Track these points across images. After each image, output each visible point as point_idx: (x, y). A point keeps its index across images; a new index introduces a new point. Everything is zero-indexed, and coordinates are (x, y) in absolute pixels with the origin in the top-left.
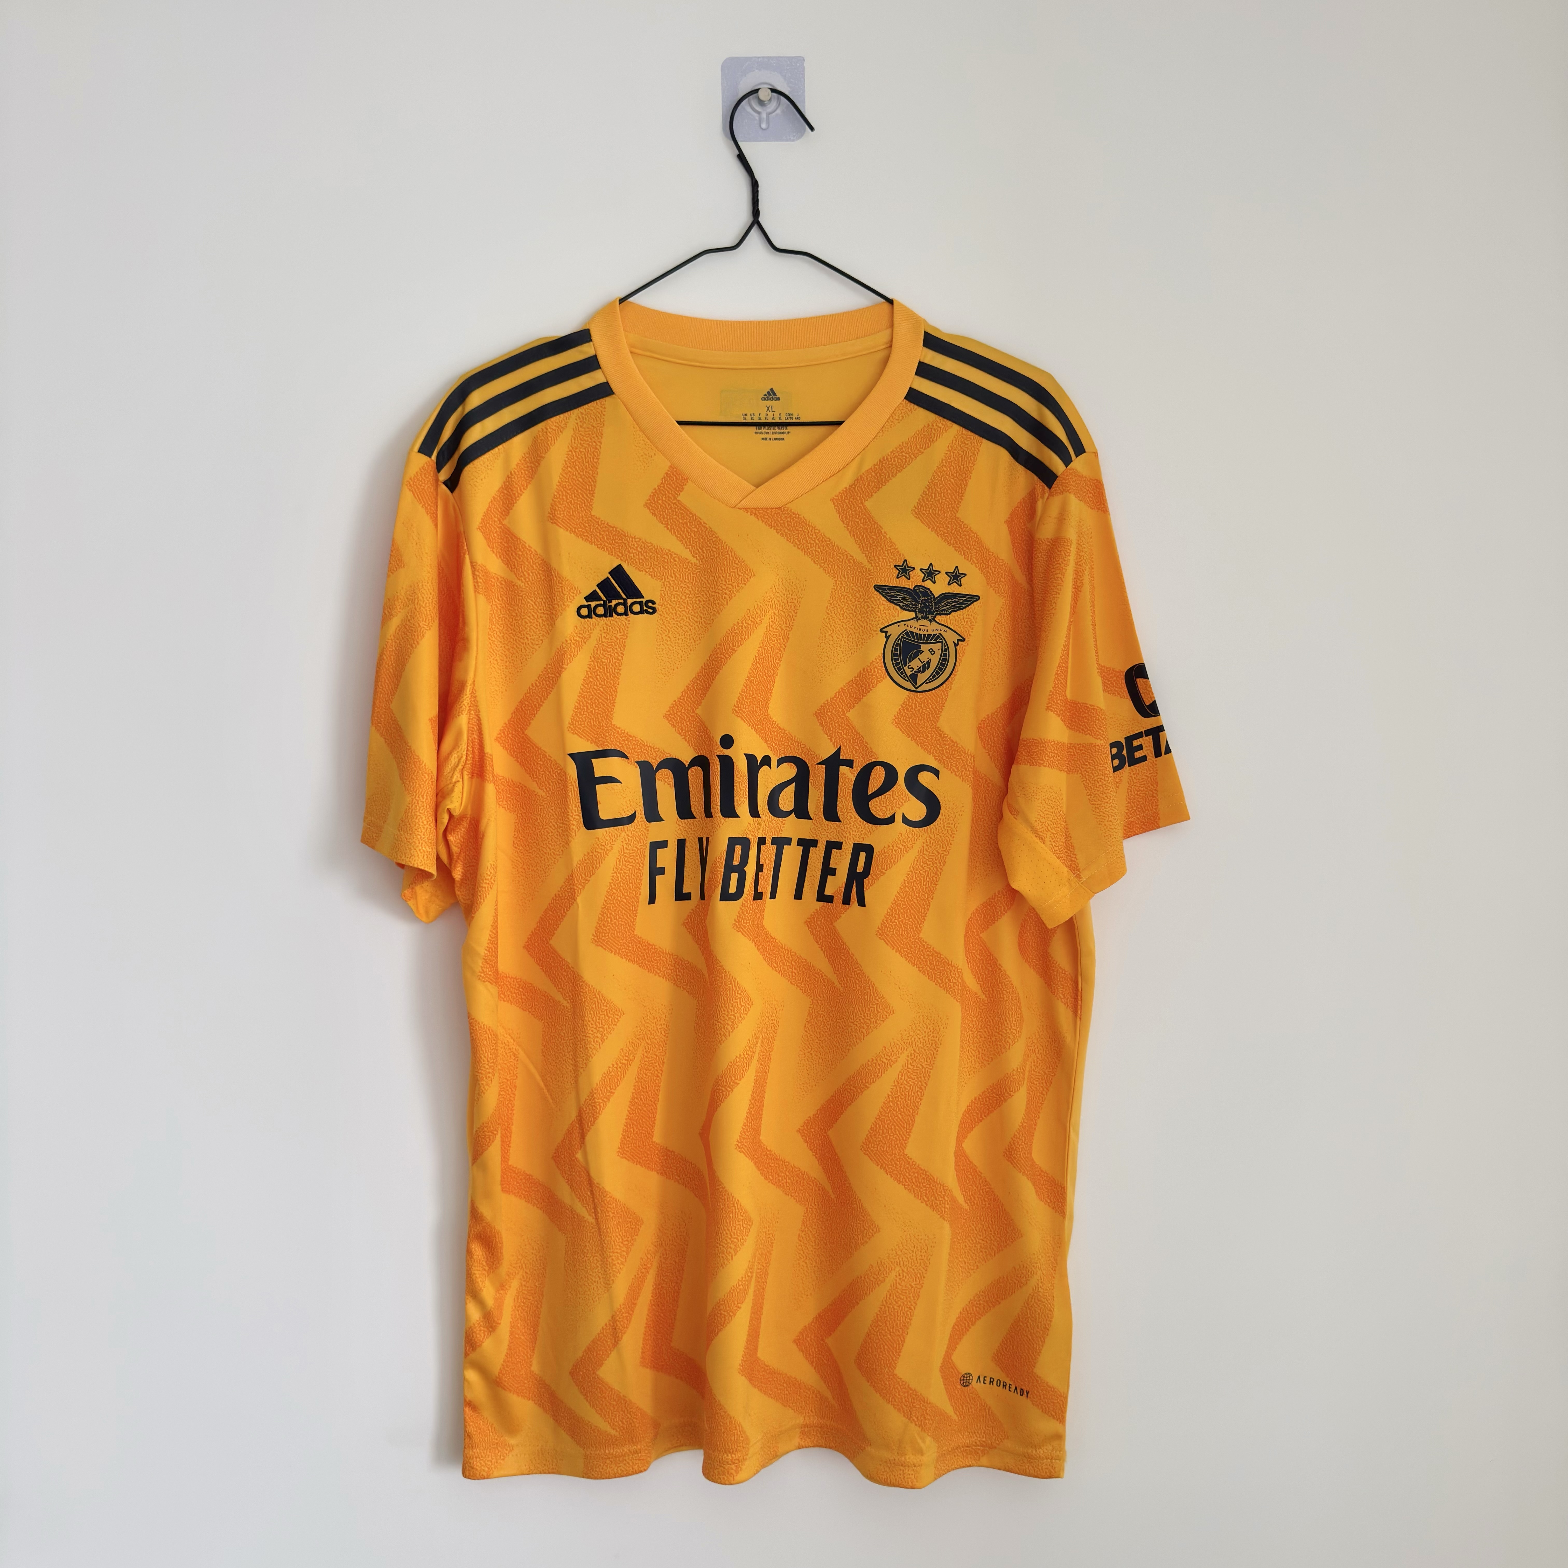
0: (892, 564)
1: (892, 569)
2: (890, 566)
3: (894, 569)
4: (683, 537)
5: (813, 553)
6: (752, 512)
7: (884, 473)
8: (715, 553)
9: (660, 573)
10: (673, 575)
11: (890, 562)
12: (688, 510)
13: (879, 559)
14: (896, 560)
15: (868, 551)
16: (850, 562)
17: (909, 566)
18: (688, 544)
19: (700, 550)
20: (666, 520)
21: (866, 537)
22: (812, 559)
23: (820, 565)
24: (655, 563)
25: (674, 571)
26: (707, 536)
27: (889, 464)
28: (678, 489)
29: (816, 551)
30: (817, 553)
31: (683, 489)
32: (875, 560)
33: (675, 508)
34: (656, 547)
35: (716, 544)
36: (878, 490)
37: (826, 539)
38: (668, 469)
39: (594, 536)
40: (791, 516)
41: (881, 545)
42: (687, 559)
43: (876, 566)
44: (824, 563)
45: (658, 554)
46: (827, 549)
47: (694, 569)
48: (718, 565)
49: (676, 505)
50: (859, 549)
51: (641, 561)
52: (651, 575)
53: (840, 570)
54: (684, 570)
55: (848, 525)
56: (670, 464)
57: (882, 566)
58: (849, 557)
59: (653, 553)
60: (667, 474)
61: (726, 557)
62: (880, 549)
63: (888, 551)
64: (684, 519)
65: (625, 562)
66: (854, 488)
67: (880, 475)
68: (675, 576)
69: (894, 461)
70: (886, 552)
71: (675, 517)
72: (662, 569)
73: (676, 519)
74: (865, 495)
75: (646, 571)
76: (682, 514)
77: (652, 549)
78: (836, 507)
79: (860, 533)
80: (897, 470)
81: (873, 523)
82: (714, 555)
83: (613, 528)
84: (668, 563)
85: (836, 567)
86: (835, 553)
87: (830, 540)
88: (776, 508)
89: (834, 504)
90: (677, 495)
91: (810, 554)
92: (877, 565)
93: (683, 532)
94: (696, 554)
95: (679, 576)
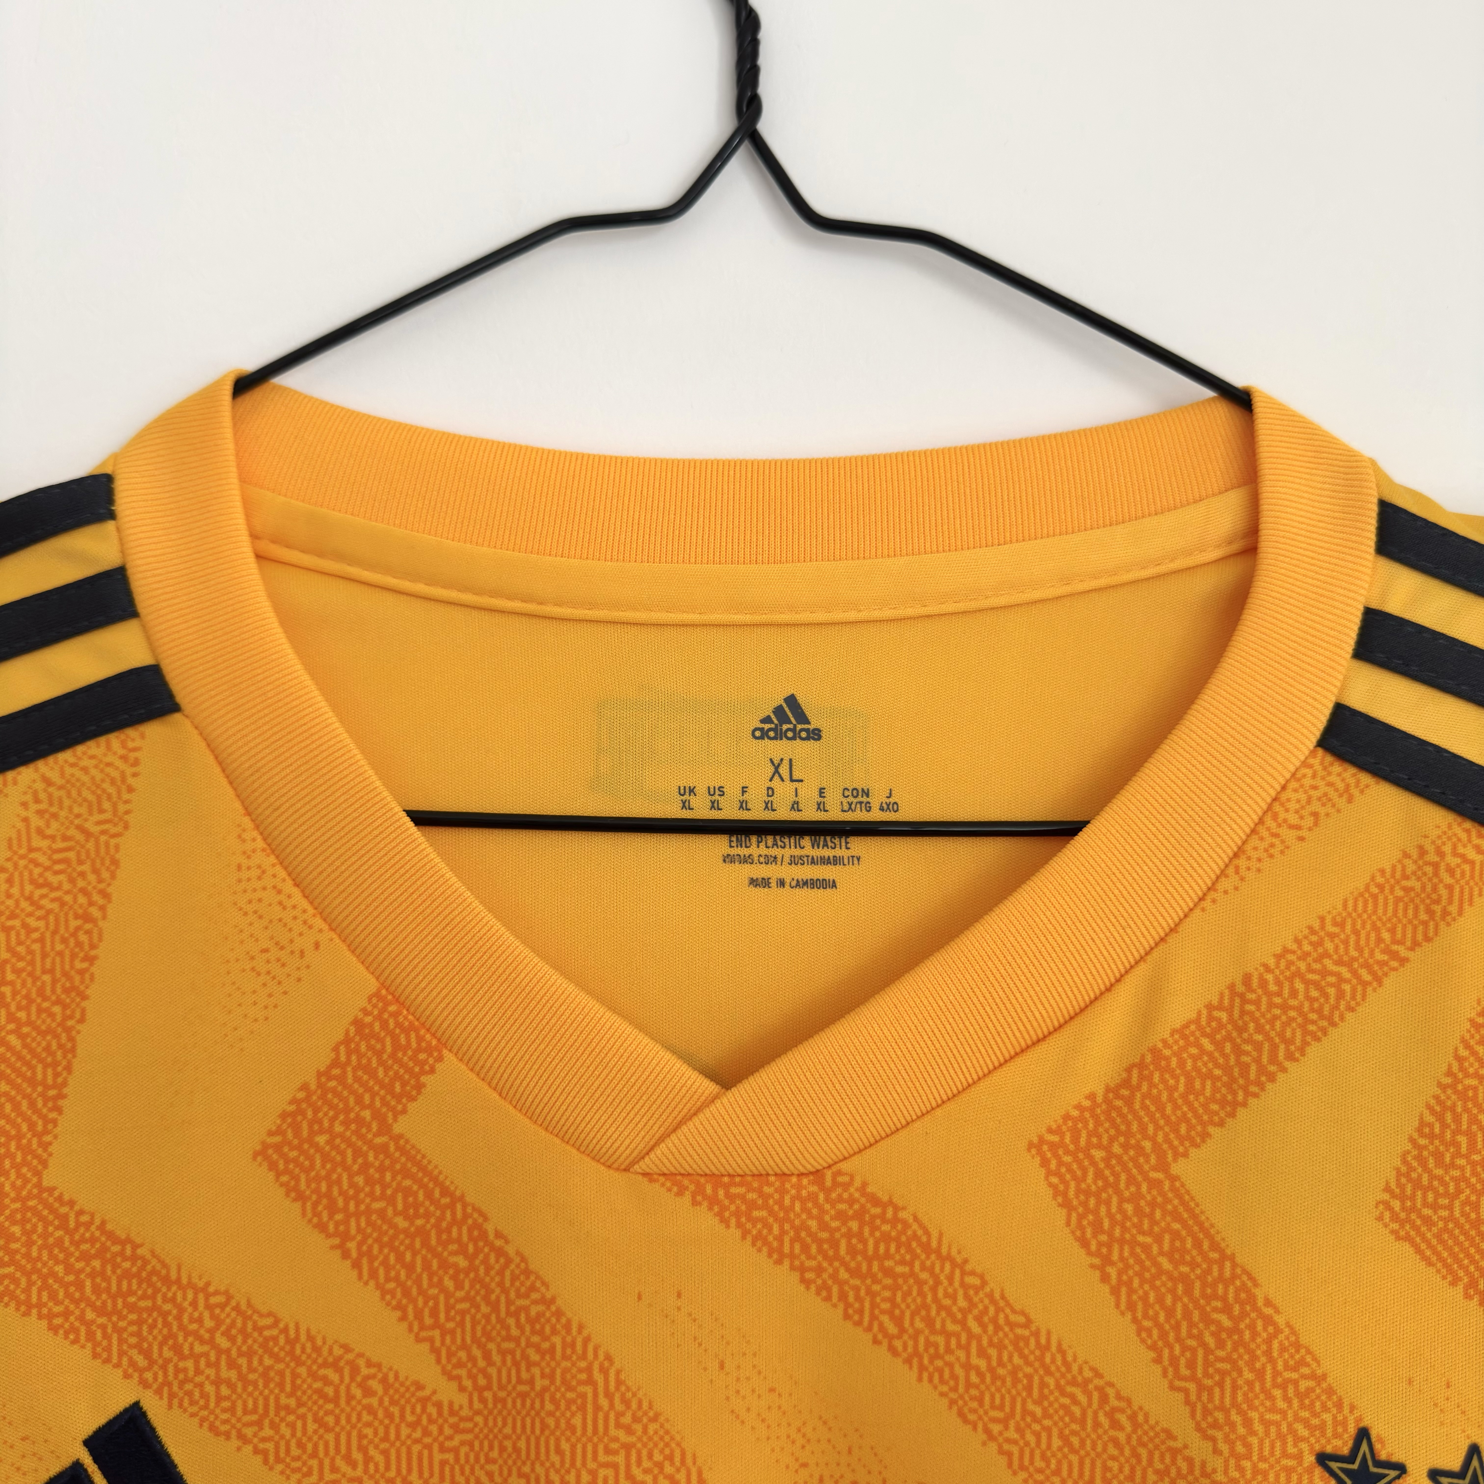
0: (1304, 1446)
1: (1310, 1471)
2: (1299, 1457)
3: (1318, 1471)
4: (406, 1293)
5: (954, 1377)
6: (700, 1190)
7: (1249, 1041)
8: (536, 1371)
9: (300, 1445)
10: (357, 1456)
11: (1297, 1440)
12: (435, 1180)
13: (1248, 1423)
14: (1322, 1427)
15: (1193, 1378)
16: (1115, 1425)
17: (1383, 1456)
18: (428, 1321)
19: (477, 1352)
20: (339, 1217)
21: (1187, 1314)
22: (952, 1402)
23: (987, 1431)
24: (284, 1400)
25: (361, 1436)
26: (505, 1291)
27: (1271, 1005)
28: (398, 1088)
29: (967, 1367)
30: (974, 1378)
31: (419, 1087)
32: (1232, 1425)
33: (381, 1169)
34: (292, 1333)
35: (541, 1333)
36: (1232, 1115)
37: (1013, 1318)
38: (363, 1003)
39: (44, 1278)
40: (863, 1210)
41: (1254, 1358)
42: (420, 1387)
43: (1238, 1458)
44: (1005, 1422)
45: (299, 1363)
46: (1017, 1360)
47: (448, 1431)
48: (544, 1426)
49: (388, 1155)
50: (1158, 1369)
51: (225, 1391)
52: (265, 1453)
53: (1074, 1459)
54: (405, 1431)
55: (1107, 1260)
56: (373, 984)
57: (1262, 1459)
58: (1114, 1402)
59: (278, 1359)
60: (357, 1023)
61: (583, 1396)
62: (1248, 1375)
63: (1284, 1387)
64: (417, 1216)
65: (159, 1392)
66: (1129, 1102)
67: (1238, 1051)
68: (367, 1459)
69: (1294, 993)
70: (1277, 1393)
71: (377, 1205)
72: (311, 1426)
73: (382, 1213)
74: (1176, 1131)
75: (241, 1436)
76: (407, 1192)
77: (275, 1339)
78: (1055, 1180)
79: (1160, 1300)
80: (1305, 1032)
81: (1215, 1255)
82: (531, 1382)
83: (123, 1243)
84: (336, 1400)
85: (1056, 1442)
86: (1051, 1381)
87: (1029, 1322)
88: (801, 1175)
89: (1045, 1163)
90: (393, 1109)
91: (942, 1381)
92: (1240, 1448)
93: (410, 1268)
94: (460, 1365)
95: (380, 1458)
